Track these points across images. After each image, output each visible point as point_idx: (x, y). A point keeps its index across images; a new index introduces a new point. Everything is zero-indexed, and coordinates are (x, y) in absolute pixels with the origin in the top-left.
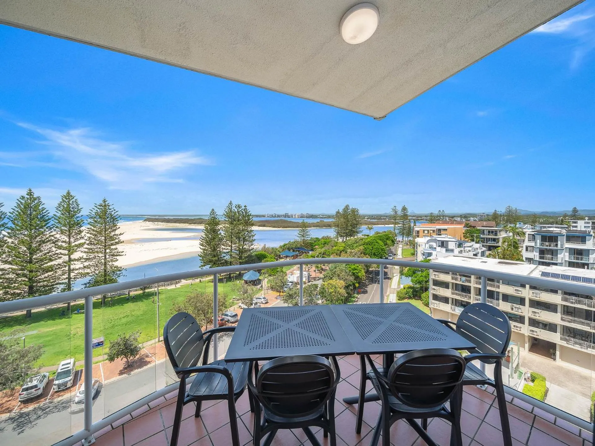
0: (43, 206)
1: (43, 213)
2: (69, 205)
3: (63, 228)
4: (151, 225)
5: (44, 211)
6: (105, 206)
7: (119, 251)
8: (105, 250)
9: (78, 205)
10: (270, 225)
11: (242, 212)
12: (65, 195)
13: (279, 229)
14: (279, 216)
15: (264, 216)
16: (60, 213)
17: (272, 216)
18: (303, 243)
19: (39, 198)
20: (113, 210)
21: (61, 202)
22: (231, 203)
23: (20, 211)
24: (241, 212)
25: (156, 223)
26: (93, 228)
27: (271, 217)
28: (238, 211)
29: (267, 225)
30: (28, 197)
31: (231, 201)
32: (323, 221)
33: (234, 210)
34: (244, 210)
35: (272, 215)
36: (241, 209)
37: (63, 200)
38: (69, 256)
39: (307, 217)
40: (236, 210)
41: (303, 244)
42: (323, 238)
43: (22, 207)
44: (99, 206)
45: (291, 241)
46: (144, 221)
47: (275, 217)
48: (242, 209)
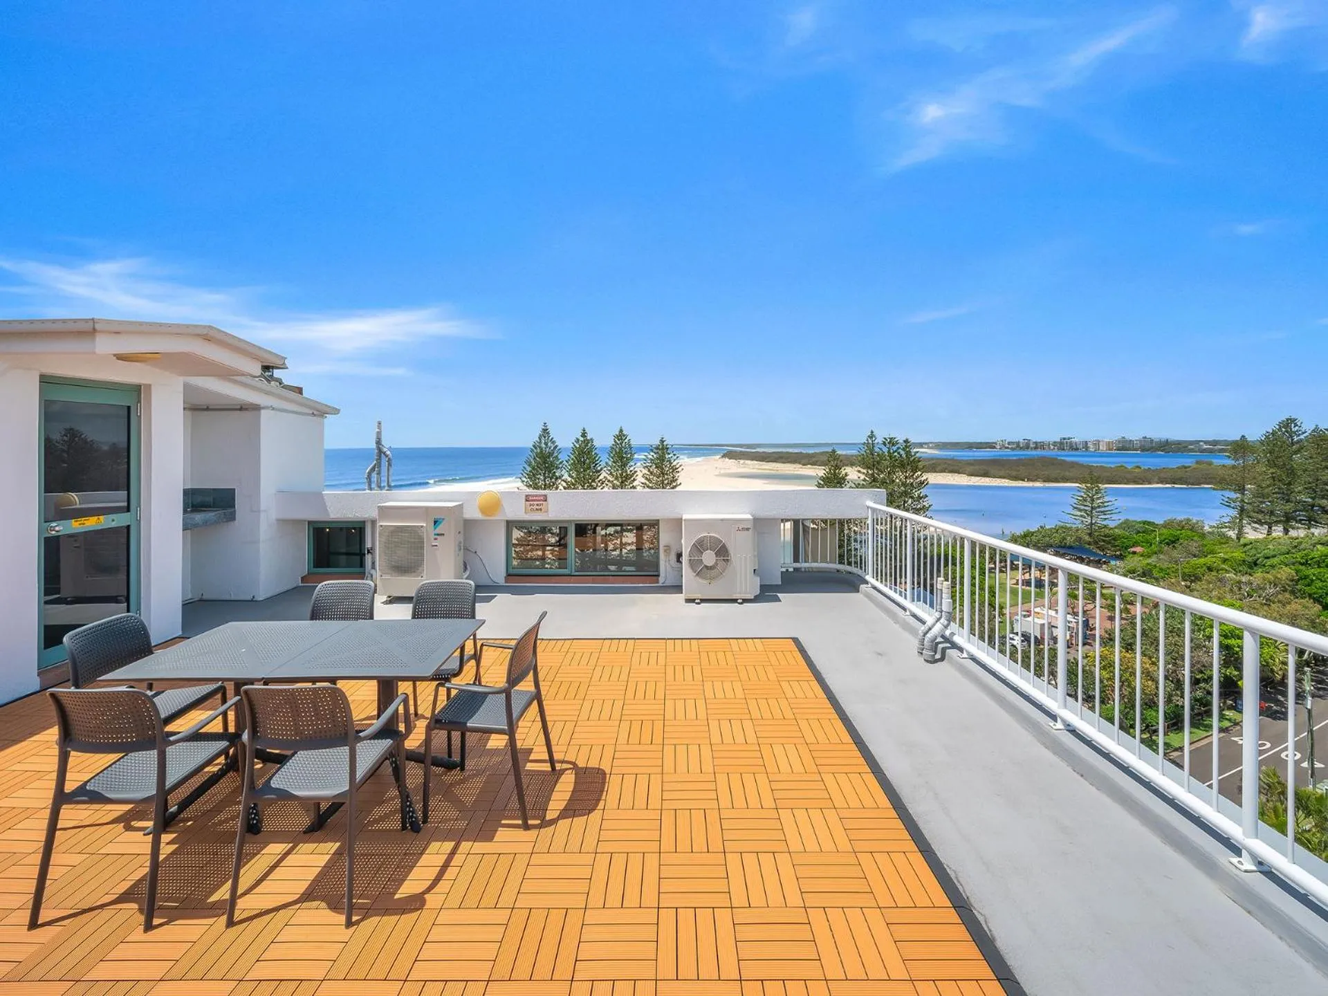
0: (596, 451)
2: (620, 449)
3: (615, 482)
4: (732, 465)
6: (663, 449)
9: (631, 448)
10: (1002, 473)
11: (899, 453)
12: (618, 434)
13: (1031, 484)
14: (1039, 446)
15: (991, 446)
16: (612, 460)
17: (1018, 446)
18: (1090, 534)
19: (592, 440)
21: (613, 445)
22: (872, 436)
24: (896, 454)
25: (742, 461)
26: (647, 483)
27: (1012, 449)
28: (889, 452)
29: (992, 472)
30: (582, 438)
31: (872, 432)
32: (1210, 464)
33: (880, 449)
34: (904, 449)
35: (1018, 443)
36: (895, 448)
37: (615, 441)
39: (1143, 449)
40: (885, 450)
41: (1087, 538)
42: (1167, 525)
43: (577, 452)
44: (656, 448)
45: (1047, 527)
46: (722, 457)
47: (1027, 447)
48: (898, 448)
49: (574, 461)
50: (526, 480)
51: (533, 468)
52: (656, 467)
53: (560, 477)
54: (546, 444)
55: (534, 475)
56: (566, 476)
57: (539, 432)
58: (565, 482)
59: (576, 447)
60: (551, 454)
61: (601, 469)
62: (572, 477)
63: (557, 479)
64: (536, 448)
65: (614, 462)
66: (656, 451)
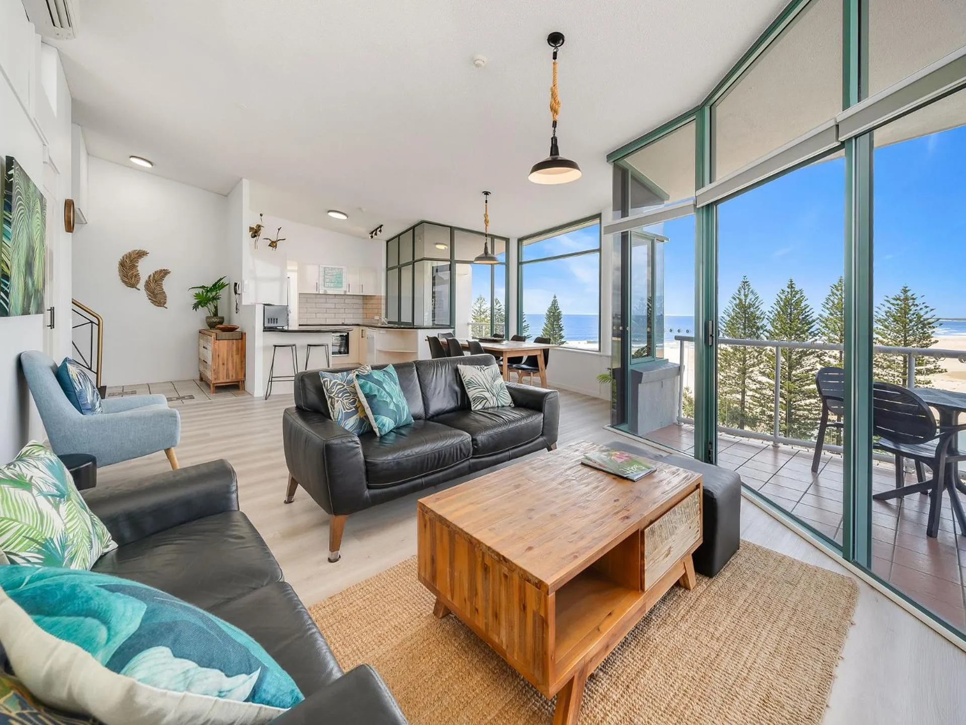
0: (806, 302)
1: (805, 312)
5: (807, 310)
6: (906, 299)
16: (828, 312)
19: (801, 291)
20: (922, 306)
21: (830, 296)
23: (779, 309)
30: (789, 290)
37: (832, 292)
43: (782, 304)
49: (779, 312)
50: (725, 329)
51: (733, 318)
52: (895, 320)
53: (762, 327)
54: (746, 296)
55: (733, 324)
56: (769, 327)
57: (739, 284)
58: (768, 332)
59: (781, 298)
60: (750, 306)
61: (814, 321)
62: (776, 328)
63: (758, 329)
64: (735, 299)
65: (831, 314)
66: (895, 302)
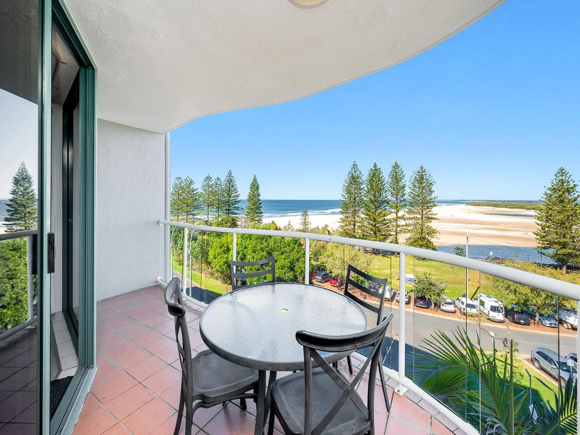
0: (382, 175)
1: (382, 180)
2: (396, 173)
5: (382, 178)
6: (422, 172)
7: (434, 213)
8: (422, 212)
9: (402, 172)
12: (394, 165)
16: (391, 179)
19: (380, 169)
20: (428, 175)
21: (391, 171)
23: (370, 179)
30: (374, 169)
37: (393, 169)
38: (397, 215)
43: (371, 176)
44: (417, 172)
57: (352, 166)
59: (371, 173)
60: (357, 177)
62: (369, 188)
63: (360, 189)
64: (350, 174)
